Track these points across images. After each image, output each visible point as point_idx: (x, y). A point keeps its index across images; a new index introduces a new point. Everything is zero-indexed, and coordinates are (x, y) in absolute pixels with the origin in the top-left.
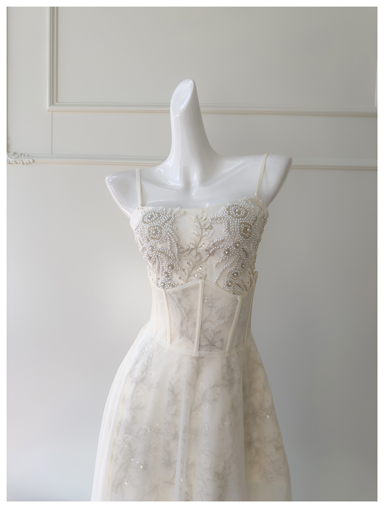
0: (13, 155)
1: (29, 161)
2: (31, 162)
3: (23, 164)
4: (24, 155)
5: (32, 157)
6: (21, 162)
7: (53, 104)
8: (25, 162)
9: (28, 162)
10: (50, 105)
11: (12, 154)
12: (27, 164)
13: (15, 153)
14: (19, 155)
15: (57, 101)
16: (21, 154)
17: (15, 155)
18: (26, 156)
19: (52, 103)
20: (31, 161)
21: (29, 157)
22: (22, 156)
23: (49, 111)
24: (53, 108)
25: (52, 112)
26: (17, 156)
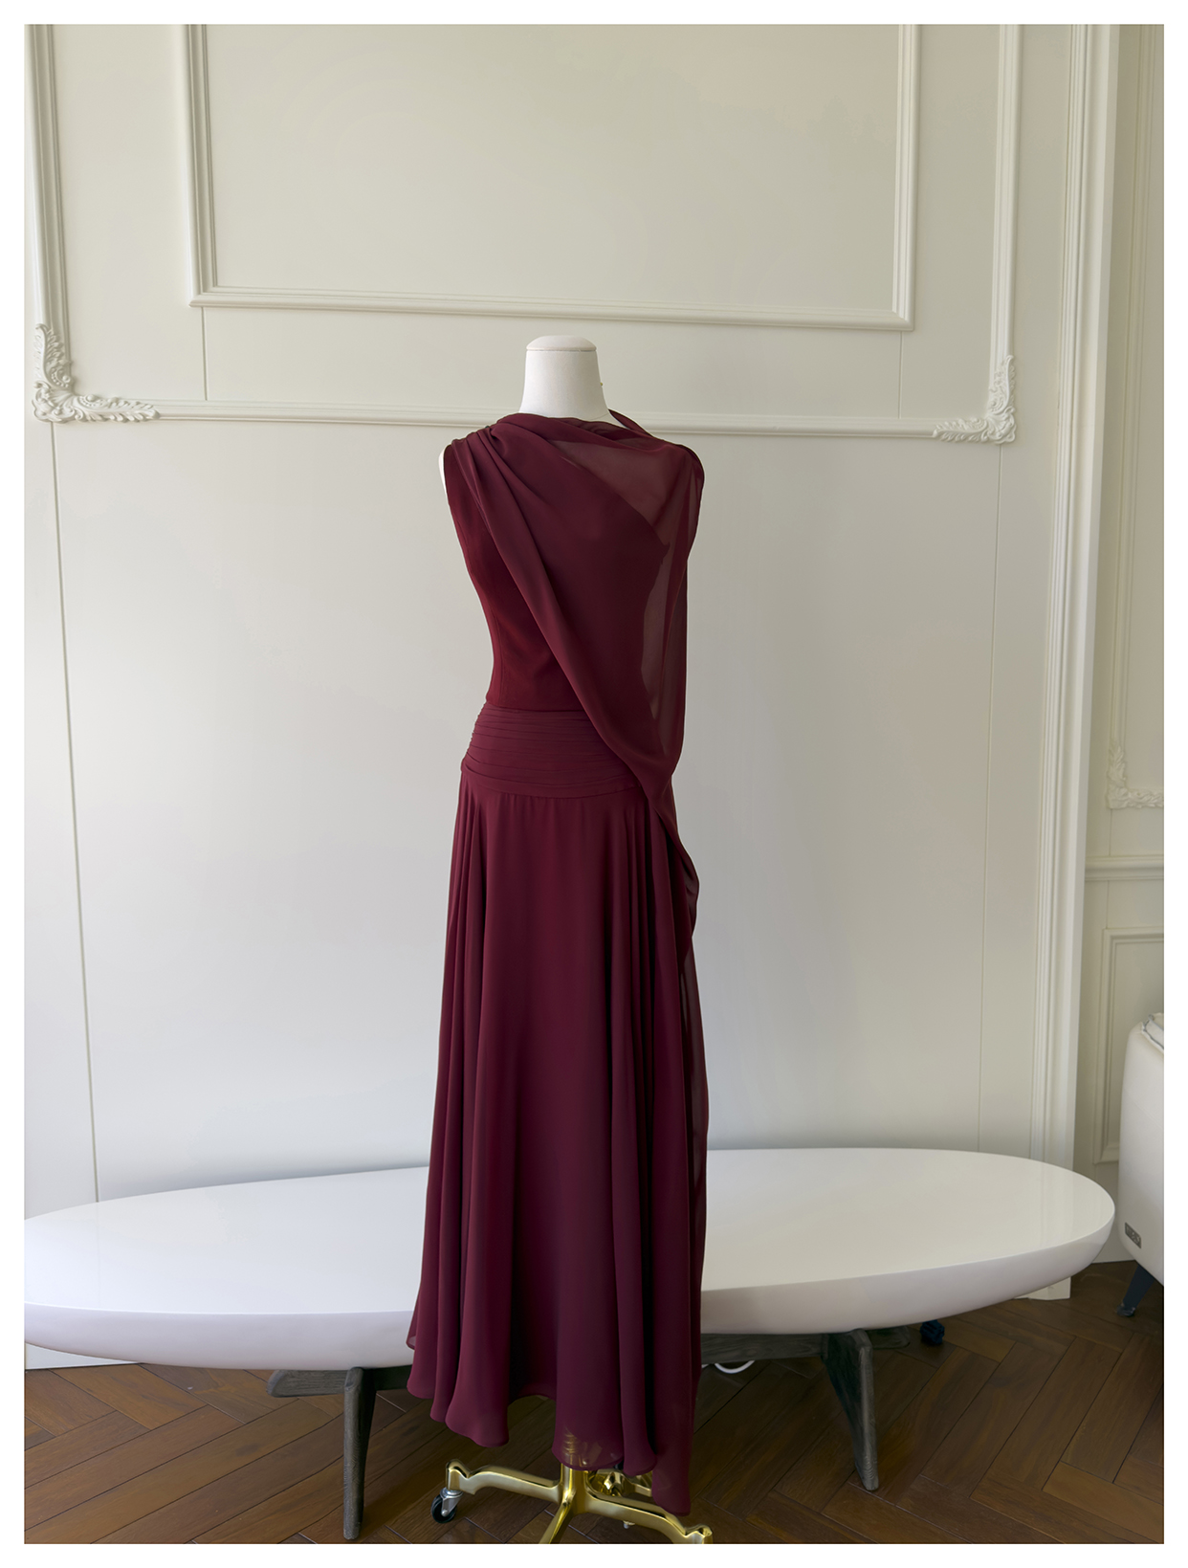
0: (93, 401)
1: (143, 415)
2: (149, 418)
3: (126, 421)
4: (125, 402)
5: (151, 407)
6: (120, 418)
7: (206, 291)
8: (130, 418)
9: (139, 418)
10: (198, 292)
11: (89, 398)
12: (137, 421)
13: (96, 398)
14: (109, 401)
15: (215, 285)
16: (117, 401)
17: (99, 401)
18: (132, 404)
19: (202, 286)
20: (149, 414)
21: (140, 405)
22: (121, 404)
23: (193, 307)
24: (206, 297)
25: (202, 308)
26: (104, 403)
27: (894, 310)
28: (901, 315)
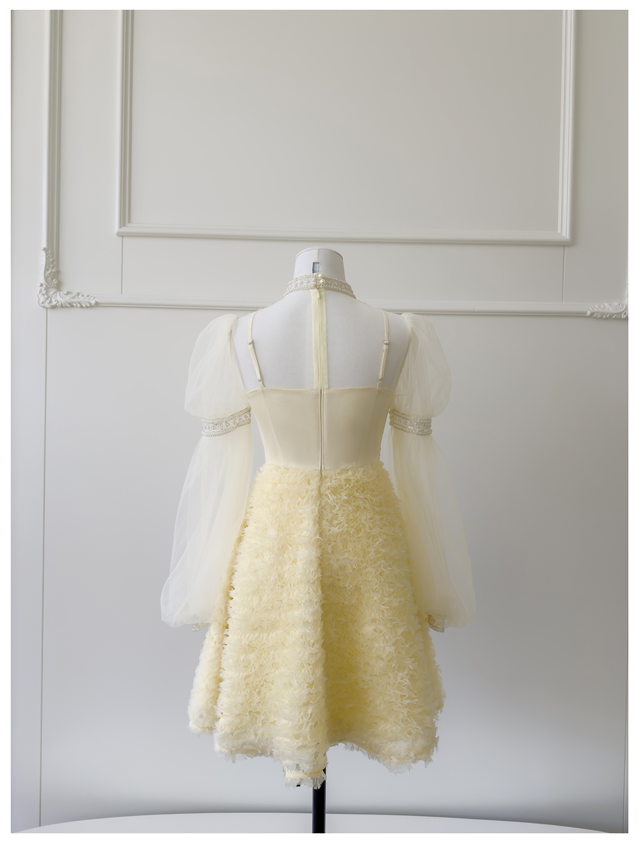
0: (67, 294)
1: (90, 304)
2: (93, 305)
3: (82, 307)
4: (83, 295)
5: (94, 298)
6: (79, 305)
7: (124, 226)
8: (84, 306)
9: (88, 305)
10: (120, 227)
11: (65, 293)
12: (87, 307)
14: (74, 295)
15: (129, 222)
16: (78, 294)
17: (69, 295)
18: (86, 296)
19: (123, 223)
20: (93, 302)
21: (89, 297)
22: (80, 296)
23: (118, 236)
24: (124, 230)
25: (122, 236)
26: (72, 296)
27: (559, 231)
28: (564, 234)
